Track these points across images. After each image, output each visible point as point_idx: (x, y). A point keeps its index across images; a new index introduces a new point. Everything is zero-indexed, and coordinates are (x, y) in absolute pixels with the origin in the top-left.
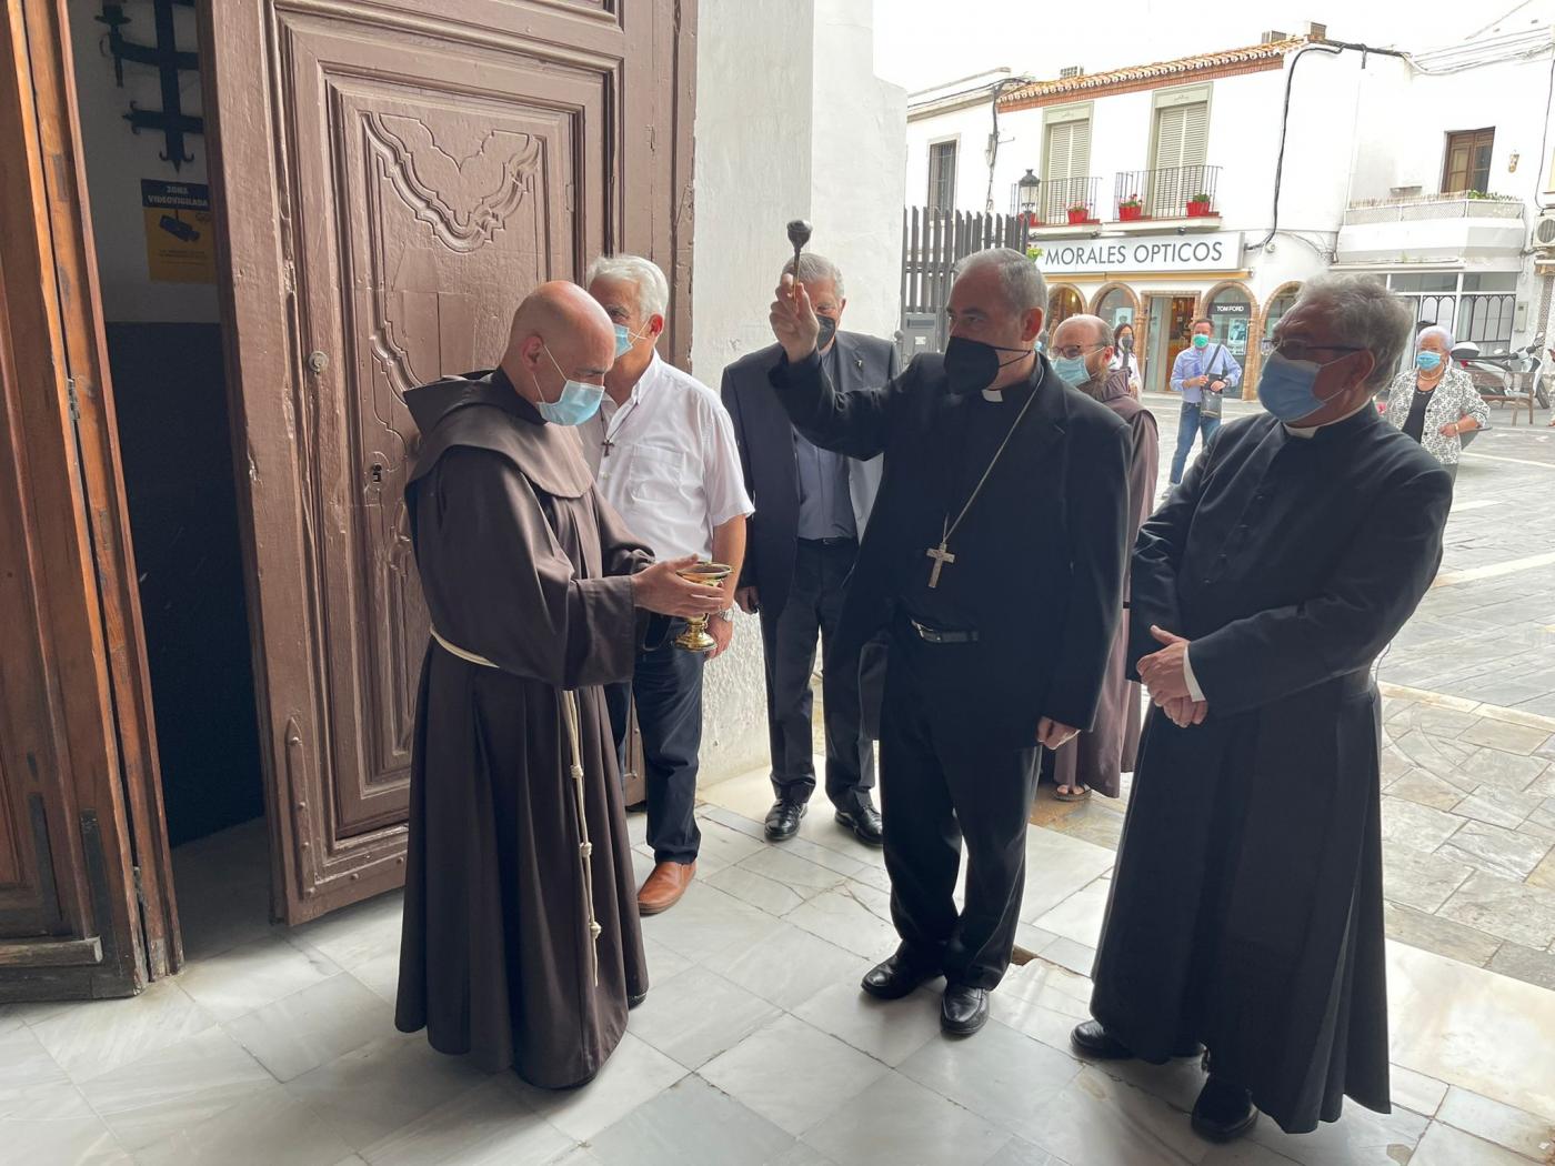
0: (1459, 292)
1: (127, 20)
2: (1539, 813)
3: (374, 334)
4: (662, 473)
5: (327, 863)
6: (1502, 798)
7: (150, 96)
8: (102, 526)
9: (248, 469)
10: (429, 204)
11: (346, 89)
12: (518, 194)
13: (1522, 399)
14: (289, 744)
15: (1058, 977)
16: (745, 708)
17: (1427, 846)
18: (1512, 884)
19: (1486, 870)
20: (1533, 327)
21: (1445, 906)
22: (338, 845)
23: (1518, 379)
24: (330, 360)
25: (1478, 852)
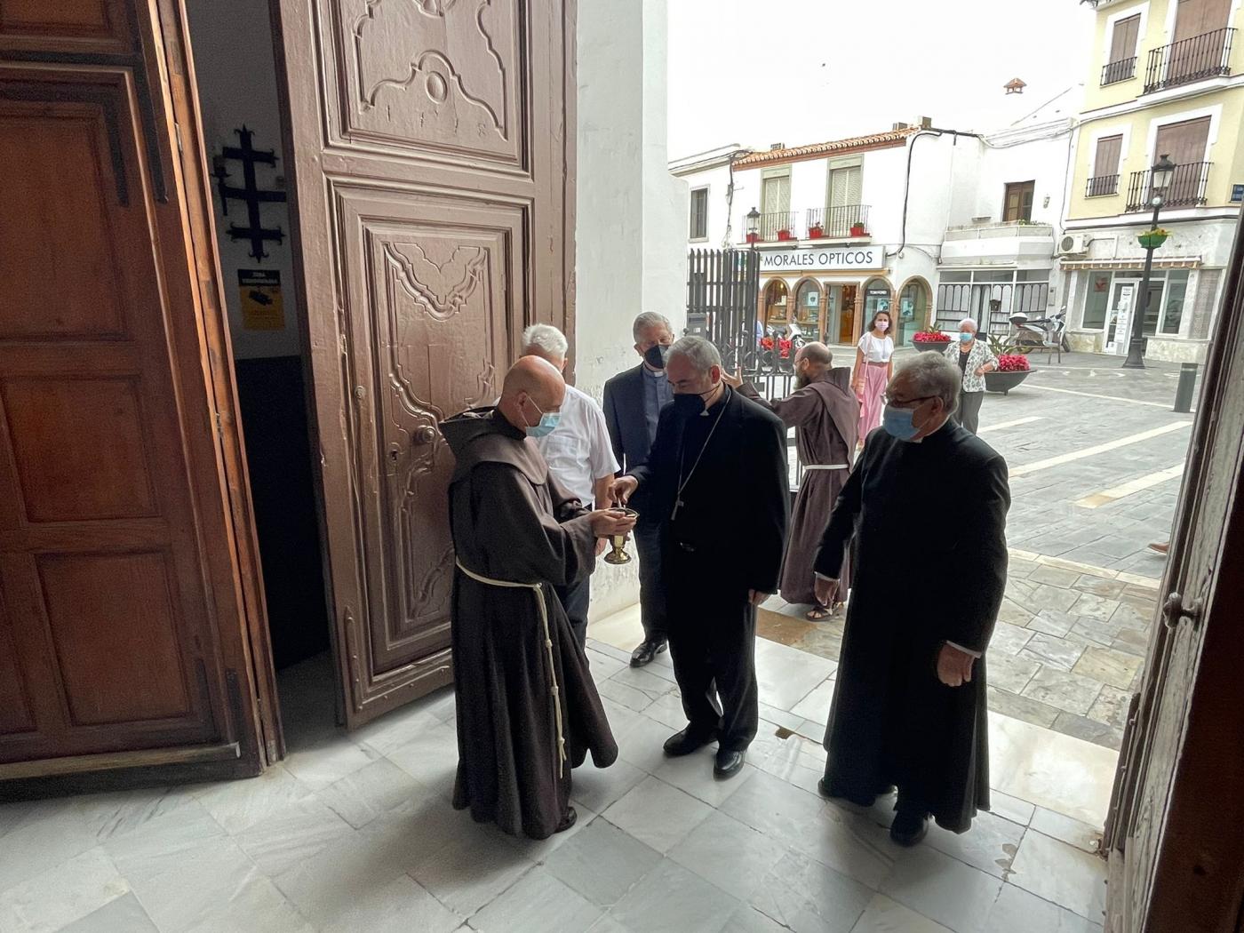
0: (1014, 282)
1: (228, 176)
2: (1076, 626)
3: (392, 372)
4: (567, 452)
5: (369, 690)
6: (1055, 617)
7: (241, 218)
8: (236, 498)
9: (321, 459)
10: (422, 293)
11: (375, 230)
12: (474, 283)
13: (1053, 347)
14: (346, 622)
15: (807, 745)
16: (607, 577)
17: (1014, 651)
18: (1064, 673)
19: (1048, 665)
21: (1026, 689)
22: (376, 679)
24: (366, 390)
25: (1043, 654)
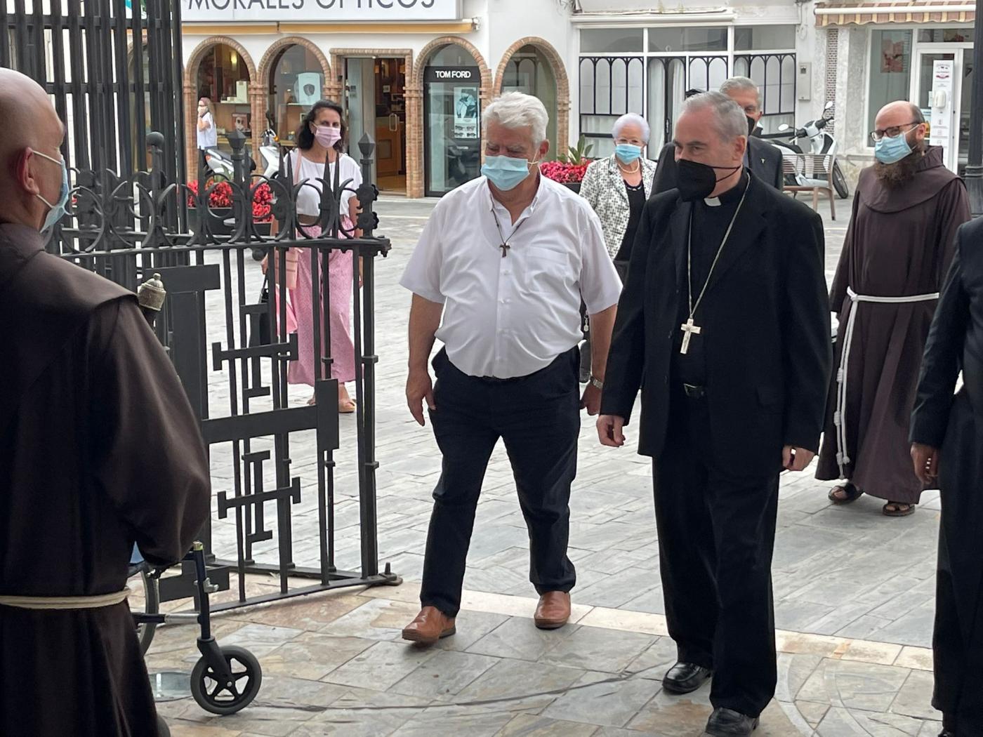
0: (730, 52)
13: (821, 189)
20: (819, 95)
23: (810, 163)
